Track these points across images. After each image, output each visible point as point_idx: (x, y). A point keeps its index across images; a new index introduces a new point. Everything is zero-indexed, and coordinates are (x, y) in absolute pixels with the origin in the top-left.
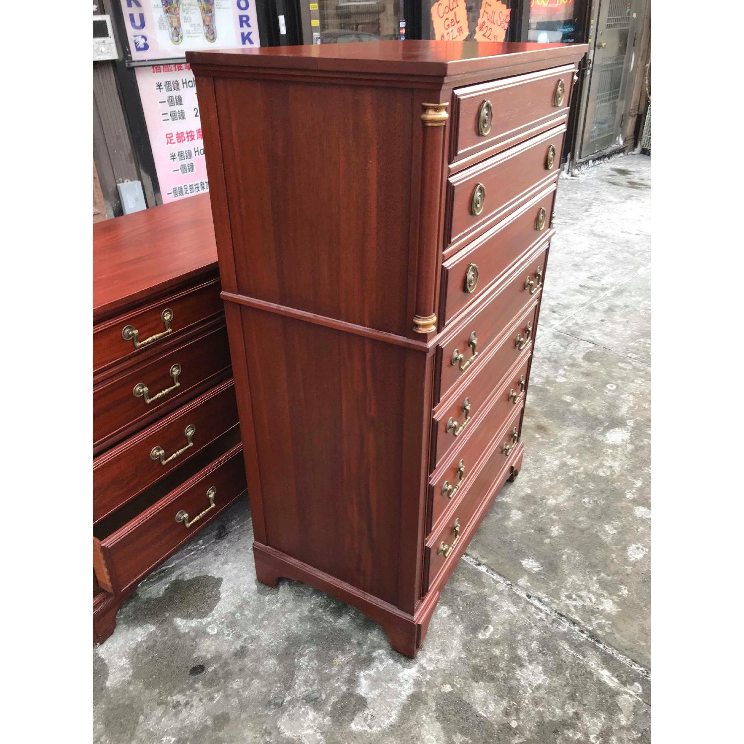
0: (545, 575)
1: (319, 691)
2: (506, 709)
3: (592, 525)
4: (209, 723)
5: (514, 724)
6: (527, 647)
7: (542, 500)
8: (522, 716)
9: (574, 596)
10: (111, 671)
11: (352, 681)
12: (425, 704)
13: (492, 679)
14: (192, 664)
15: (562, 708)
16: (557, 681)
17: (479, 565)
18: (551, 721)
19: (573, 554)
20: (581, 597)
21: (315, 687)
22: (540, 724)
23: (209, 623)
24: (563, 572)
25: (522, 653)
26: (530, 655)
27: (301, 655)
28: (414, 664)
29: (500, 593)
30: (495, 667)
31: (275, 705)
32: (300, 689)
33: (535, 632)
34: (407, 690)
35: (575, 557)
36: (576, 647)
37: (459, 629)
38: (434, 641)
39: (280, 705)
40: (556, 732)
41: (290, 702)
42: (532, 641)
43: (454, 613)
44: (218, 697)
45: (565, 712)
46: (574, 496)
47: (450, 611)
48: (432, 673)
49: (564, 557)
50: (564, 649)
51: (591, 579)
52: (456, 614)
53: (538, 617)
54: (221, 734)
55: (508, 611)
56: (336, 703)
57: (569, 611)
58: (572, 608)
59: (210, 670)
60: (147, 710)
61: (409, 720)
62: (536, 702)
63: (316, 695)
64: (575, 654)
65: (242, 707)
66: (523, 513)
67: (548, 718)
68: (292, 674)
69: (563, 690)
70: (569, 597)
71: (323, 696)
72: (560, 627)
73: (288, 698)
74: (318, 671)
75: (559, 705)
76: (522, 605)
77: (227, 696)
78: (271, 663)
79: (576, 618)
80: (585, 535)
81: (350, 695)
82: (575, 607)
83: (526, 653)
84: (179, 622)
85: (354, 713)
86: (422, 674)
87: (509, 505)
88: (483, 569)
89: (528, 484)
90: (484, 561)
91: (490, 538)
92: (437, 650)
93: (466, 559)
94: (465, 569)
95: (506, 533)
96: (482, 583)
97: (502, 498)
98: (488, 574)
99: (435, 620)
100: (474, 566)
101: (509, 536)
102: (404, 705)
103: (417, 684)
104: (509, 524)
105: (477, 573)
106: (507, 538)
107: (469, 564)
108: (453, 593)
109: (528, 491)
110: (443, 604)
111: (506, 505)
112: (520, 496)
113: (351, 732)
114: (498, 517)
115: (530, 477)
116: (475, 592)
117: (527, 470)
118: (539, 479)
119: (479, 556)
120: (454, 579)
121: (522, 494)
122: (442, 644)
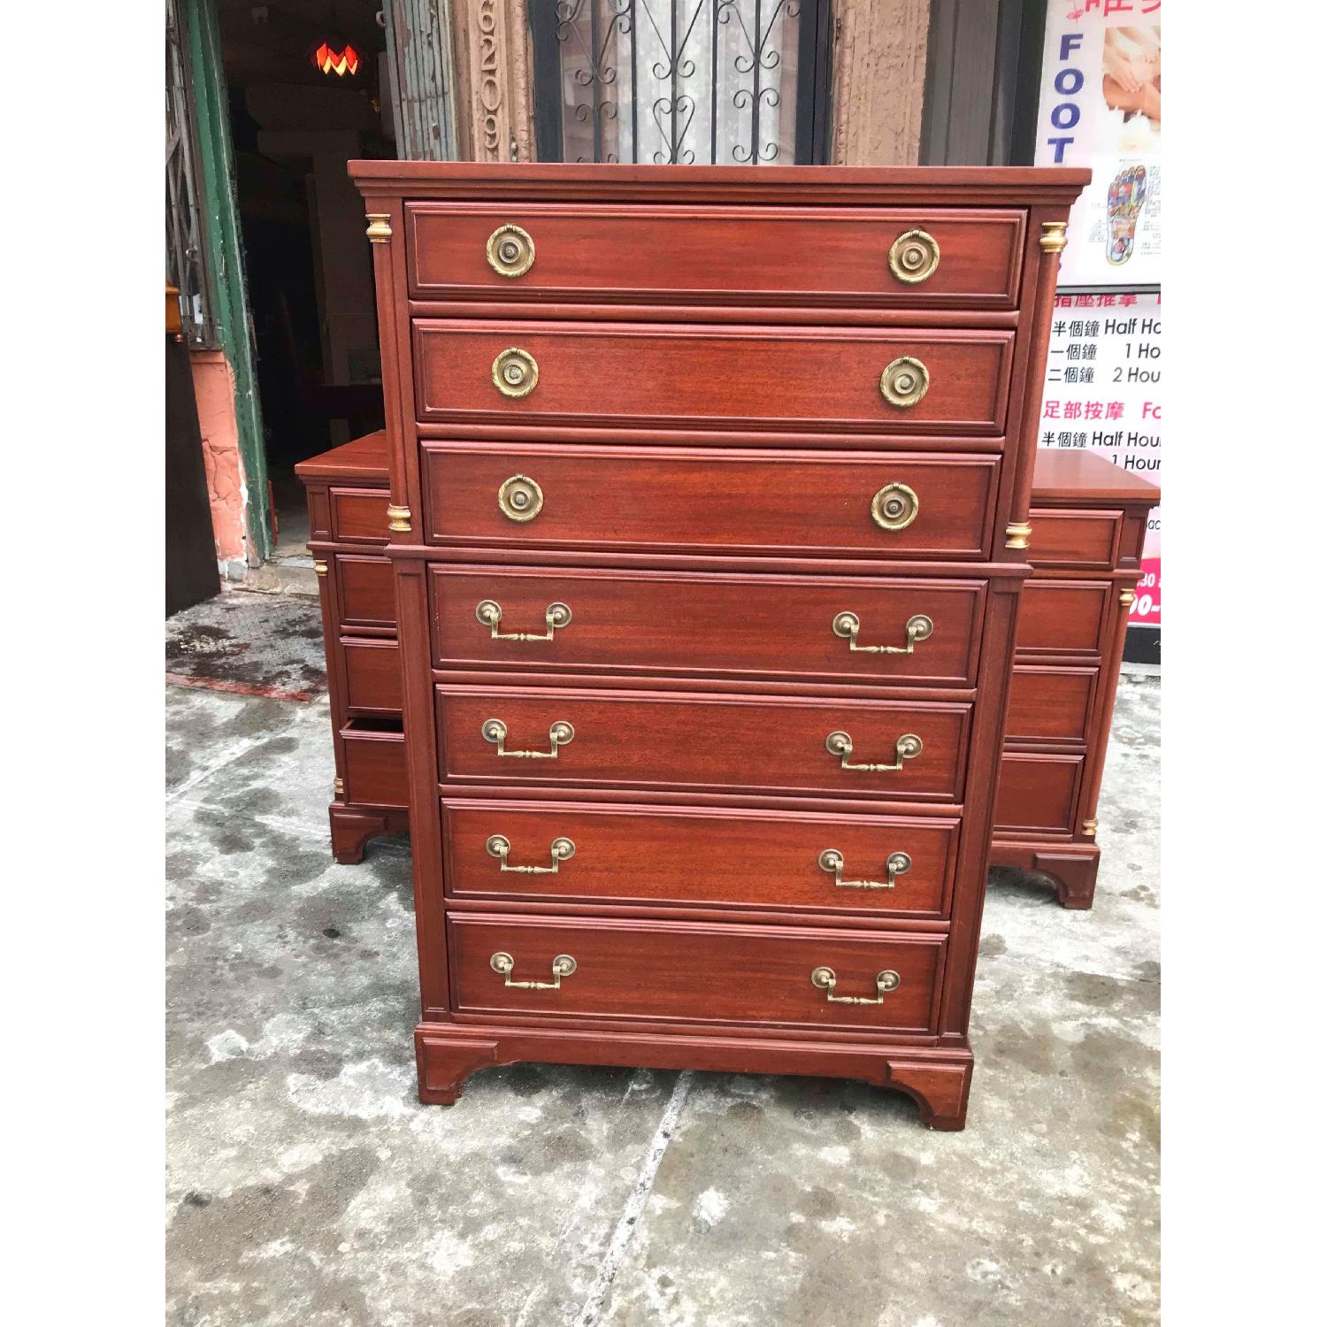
0: (700, 1232)
1: (335, 1032)
2: (370, 1231)
3: (911, 1291)
4: (266, 965)
5: (343, 1247)
6: (508, 1235)
7: (919, 1186)
8: (362, 1255)
9: (670, 1291)
10: (311, 883)
11: (360, 1055)
12: (350, 1137)
13: (422, 1203)
14: (338, 927)
15: (394, 1308)
16: (451, 1294)
17: (666, 1135)
18: (363, 1296)
19: (790, 1269)
20: (676, 1300)
21: (340, 1027)
22: (353, 1282)
23: (400, 917)
24: (726, 1260)
25: (491, 1232)
26: (490, 1244)
27: (384, 1001)
28: (414, 1108)
29: (612, 1175)
30: (445, 1201)
31: (304, 1003)
32: (332, 1017)
33: (545, 1242)
34: (365, 1112)
35: (784, 1273)
36: (543, 1314)
37: (503, 1141)
38: (466, 1118)
39: (304, 1006)
40: (344, 1307)
41: (313, 1014)
42: (522, 1240)
43: (532, 1126)
44: (303, 959)
45: (387, 1314)
46: (987, 1242)
47: (535, 1121)
48: (405, 1131)
49: (771, 1255)
50: (528, 1293)
51: (738, 1313)
52: (532, 1129)
53: (585, 1241)
54: (255, 978)
55: (577, 1195)
56: (322, 1051)
57: (627, 1288)
58: (636, 1293)
59: (336, 941)
60: (269, 922)
61: (319, 1126)
62: (395, 1269)
63: (328, 1031)
64: (524, 1312)
65: (295, 981)
66: (850, 1164)
67: (368, 1291)
68: (353, 1002)
69: (434, 1304)
70: (664, 1282)
71: (329, 1038)
72: (578, 1280)
73: (316, 1011)
74: (365, 1022)
75: (401, 1303)
76: (602, 1213)
77: (305, 965)
78: (365, 981)
79: (617, 1302)
80: (865, 1281)
81: (339, 1060)
82: (645, 1297)
83: (490, 1237)
84: (394, 896)
85: (312, 1072)
86: (400, 1121)
87: (855, 1139)
88: (660, 1142)
89: (948, 1154)
90: (677, 1137)
91: (739, 1132)
92: (450, 1126)
93: (667, 1115)
94: (642, 1118)
95: (771, 1151)
96: (622, 1147)
97: (864, 1122)
98: (652, 1152)
99: (507, 1108)
100: (660, 1130)
101: (766, 1157)
102: (340, 1115)
103: (381, 1120)
104: (800, 1150)
105: (642, 1137)
106: (758, 1154)
107: (658, 1123)
108: (576, 1115)
109: (926, 1159)
110: (544, 1108)
111: (849, 1134)
112: (898, 1150)
113: (283, 1077)
114: (808, 1131)
115: (976, 1154)
116: (595, 1141)
117: (992, 1143)
118: (985, 1170)
119: (684, 1129)
120: (607, 1108)
121: (908, 1152)
122: (466, 1128)
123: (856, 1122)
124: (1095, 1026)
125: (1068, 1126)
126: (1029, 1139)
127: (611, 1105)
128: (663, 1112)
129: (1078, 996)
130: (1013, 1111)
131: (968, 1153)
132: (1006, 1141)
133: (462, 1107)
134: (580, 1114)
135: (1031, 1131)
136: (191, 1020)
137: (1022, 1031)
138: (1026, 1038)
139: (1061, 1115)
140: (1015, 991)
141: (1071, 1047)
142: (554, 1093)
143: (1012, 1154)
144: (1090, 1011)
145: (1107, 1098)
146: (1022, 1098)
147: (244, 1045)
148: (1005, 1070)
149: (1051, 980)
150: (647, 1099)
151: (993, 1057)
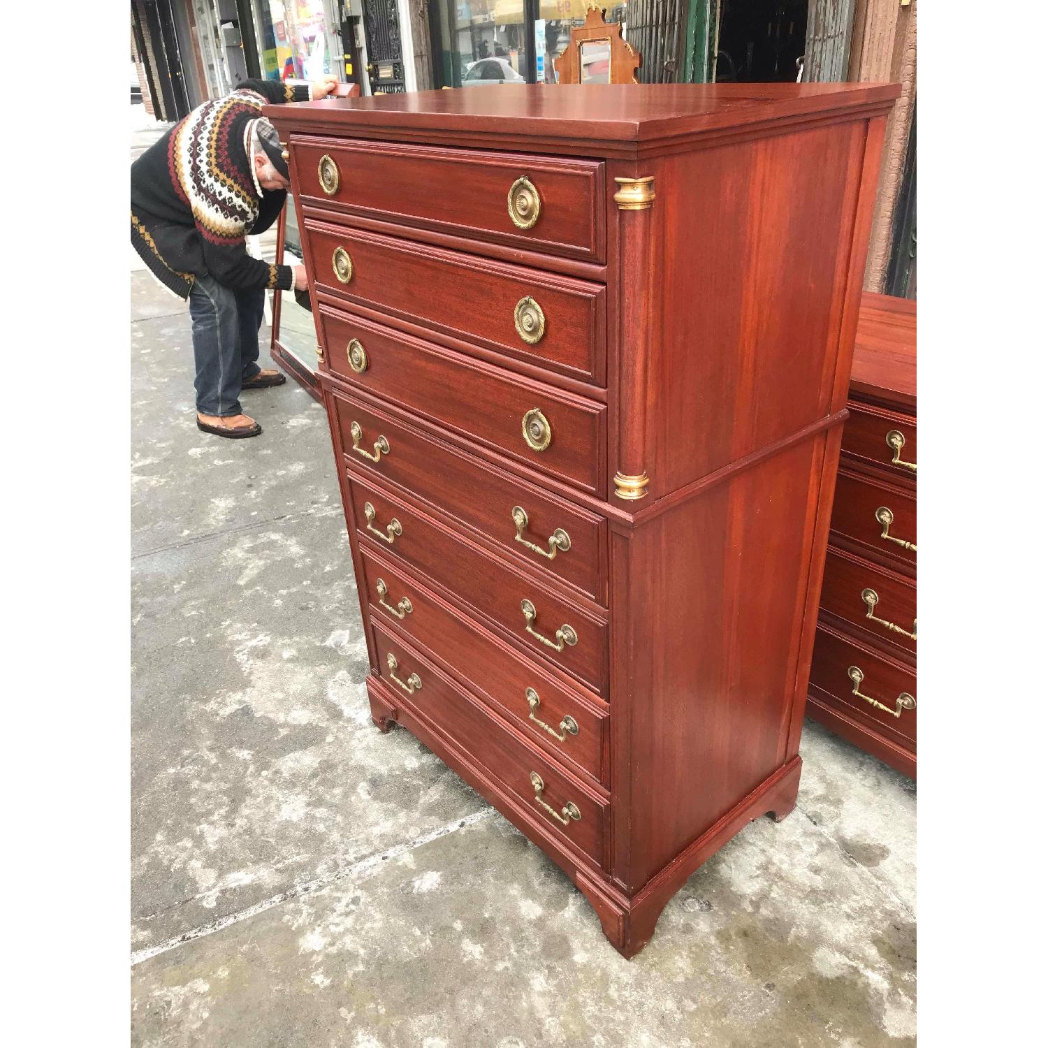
0: (403, 890)
2: (282, 773)
3: (458, 1019)
5: (264, 773)
6: (324, 820)
7: (551, 969)
8: (266, 783)
9: (353, 907)
12: (328, 720)
13: (314, 775)
15: (247, 817)
16: (272, 827)
17: (462, 825)
18: (245, 801)
19: (416, 948)
20: (347, 914)
22: (248, 792)
24: (394, 915)
25: (321, 812)
26: (313, 817)
28: (368, 723)
29: (405, 827)
30: (323, 782)
33: (335, 836)
34: (347, 712)
35: (410, 947)
36: (293, 869)
37: (383, 770)
38: (383, 745)
40: (233, 801)
42: (327, 827)
43: (405, 771)
45: (242, 817)
46: (540, 1036)
47: (409, 769)
48: (353, 733)
49: (418, 932)
50: (298, 854)
51: (364, 947)
52: (402, 773)
53: (351, 851)
55: (377, 824)
57: (337, 889)
58: (338, 894)
61: (323, 706)
62: (268, 799)
64: (286, 862)
67: (249, 801)
69: (261, 827)
70: (355, 901)
72: (325, 867)
75: (252, 816)
76: (376, 842)
79: (325, 892)
80: (442, 990)
82: (339, 900)
83: (318, 815)
86: (356, 726)
87: (556, 909)
88: (453, 827)
89: (599, 967)
90: (463, 831)
91: (498, 852)
92: (371, 744)
93: (478, 814)
94: (461, 807)
95: (497, 878)
96: (430, 815)
97: (574, 904)
98: (442, 829)
99: (406, 752)
100: (463, 820)
101: (491, 878)
102: (337, 706)
103: (349, 720)
104: (515, 890)
105: (447, 817)
106: (488, 874)
107: (467, 815)
108: (431, 780)
109: (580, 957)
110: (422, 765)
111: (556, 904)
112: (571, 937)
113: (340, 669)
114: (536, 883)
115: (618, 983)
116: (421, 801)
117: (639, 985)
118: (608, 996)
119: (474, 829)
120: (451, 786)
121: (575, 944)
122: (376, 750)
123: (571, 900)
124: (860, 975)
125: (712, 1022)
126: (670, 1005)
127: (456, 787)
128: (477, 810)
129: (884, 943)
130: (687, 979)
131: (613, 977)
132: (650, 991)
133: (388, 738)
134: (434, 781)
135: (679, 1002)
136: (341, 616)
137: (789, 933)
138: (783, 939)
139: (721, 1011)
140: (830, 901)
141: (812, 975)
142: (438, 759)
143: (641, 1005)
144: (877, 962)
145: (778, 1030)
146: (710, 976)
147: (345, 642)
148: (727, 948)
149: (879, 915)
150: (478, 797)
151: (732, 933)
